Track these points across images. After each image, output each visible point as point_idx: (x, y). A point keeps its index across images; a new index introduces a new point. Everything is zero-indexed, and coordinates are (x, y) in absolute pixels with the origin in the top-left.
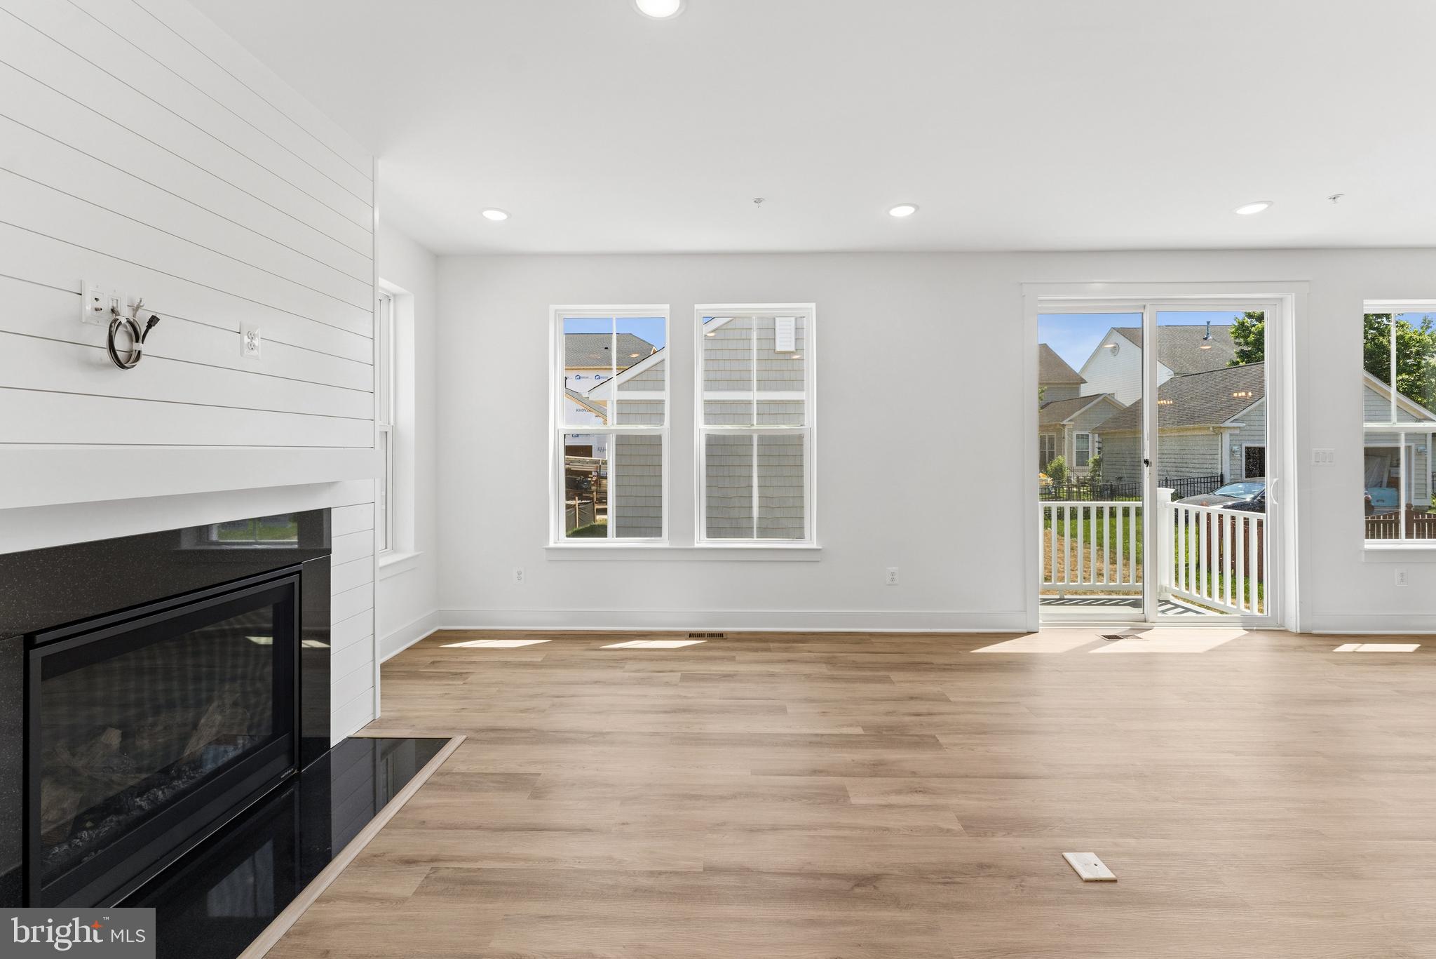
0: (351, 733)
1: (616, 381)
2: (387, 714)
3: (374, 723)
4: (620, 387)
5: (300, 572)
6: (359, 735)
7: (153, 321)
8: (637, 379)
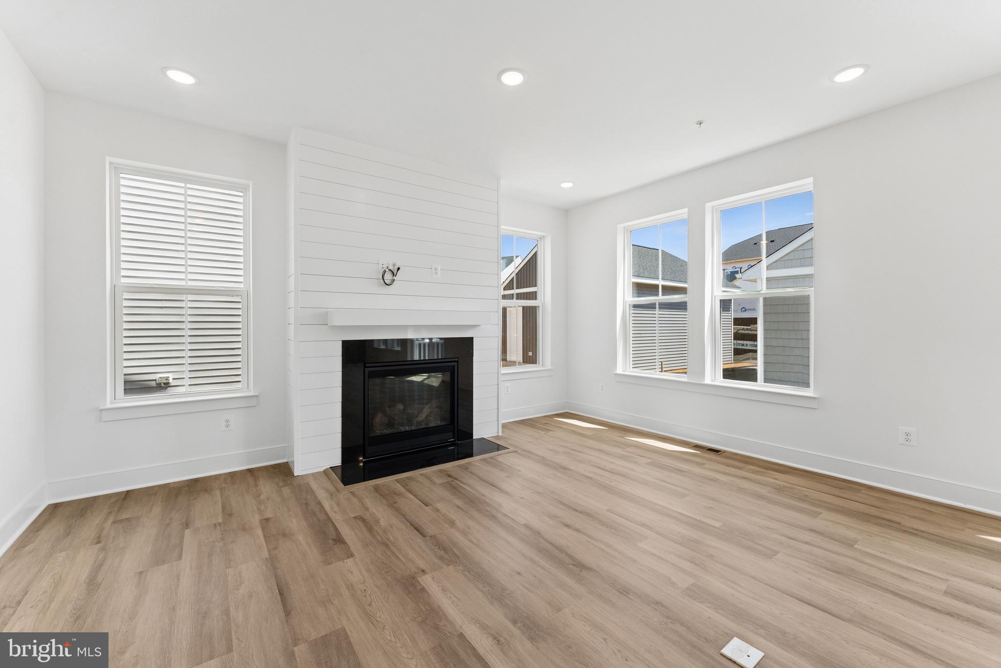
0: (485, 437)
1: (765, 262)
2: (504, 435)
3: (497, 437)
4: (769, 267)
5: (457, 361)
6: (488, 439)
7: (399, 269)
8: (784, 259)
